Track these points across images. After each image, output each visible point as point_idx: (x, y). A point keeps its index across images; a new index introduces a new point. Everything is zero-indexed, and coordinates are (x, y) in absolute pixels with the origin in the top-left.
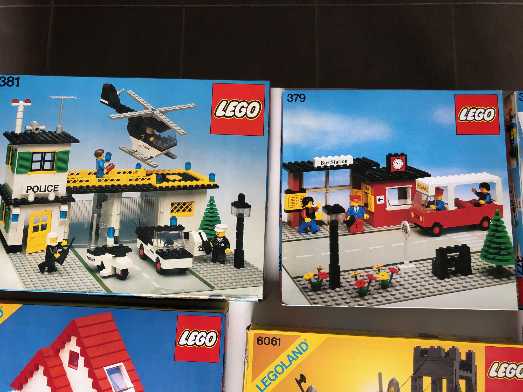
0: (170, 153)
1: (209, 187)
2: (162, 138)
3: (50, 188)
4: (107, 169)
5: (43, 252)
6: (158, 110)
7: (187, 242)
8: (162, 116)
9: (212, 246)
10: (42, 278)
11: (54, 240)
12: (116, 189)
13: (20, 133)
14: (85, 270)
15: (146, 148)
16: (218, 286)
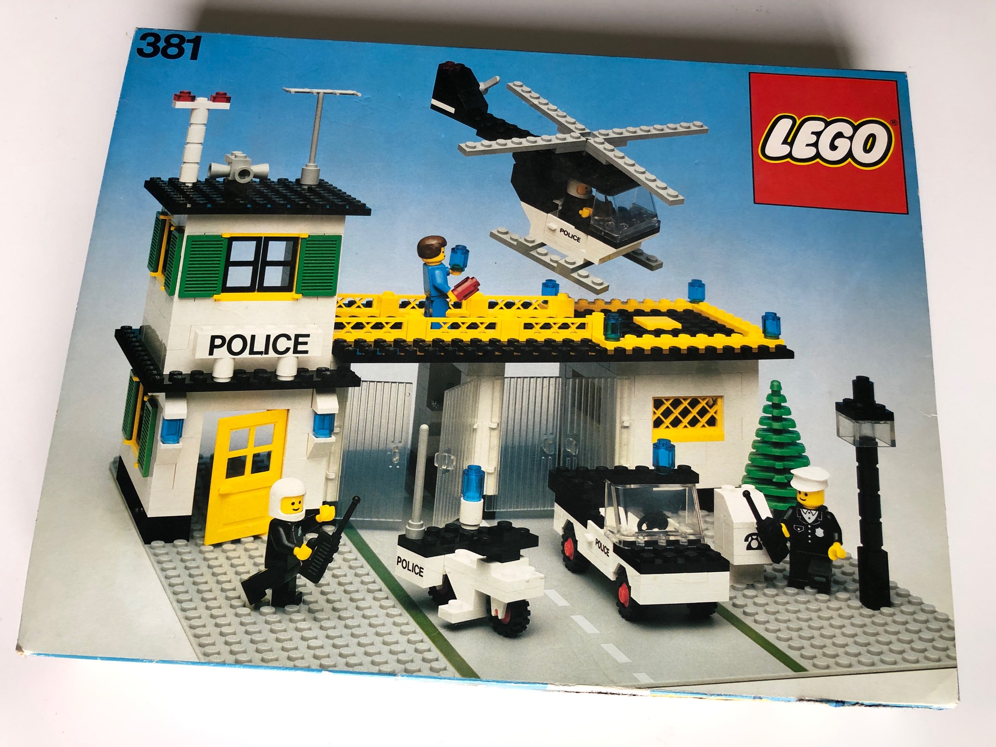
0: (642, 254)
1: (764, 353)
2: (616, 209)
3: (282, 344)
4: (456, 293)
5: (259, 541)
6: (600, 133)
7: (708, 519)
8: (613, 150)
9: (787, 534)
10: (255, 623)
11: (293, 504)
12: (486, 353)
13: (195, 181)
14: (392, 601)
15: (571, 236)
16: (815, 666)
